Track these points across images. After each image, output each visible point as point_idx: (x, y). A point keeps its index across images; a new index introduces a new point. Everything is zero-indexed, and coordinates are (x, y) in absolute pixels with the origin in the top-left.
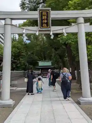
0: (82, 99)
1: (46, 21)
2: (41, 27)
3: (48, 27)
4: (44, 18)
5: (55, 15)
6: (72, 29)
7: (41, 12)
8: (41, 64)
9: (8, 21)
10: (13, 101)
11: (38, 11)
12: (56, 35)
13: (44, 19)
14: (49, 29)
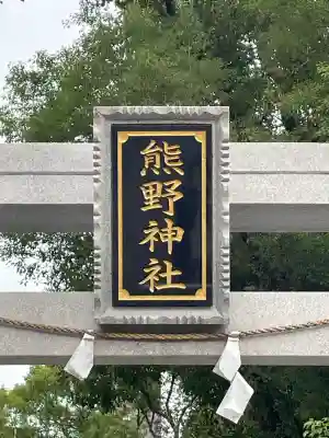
1: (173, 235)
2: (123, 296)
3: (201, 296)
4: (151, 204)
7: (122, 139)
11: (100, 129)
13: (158, 216)
14: (206, 315)
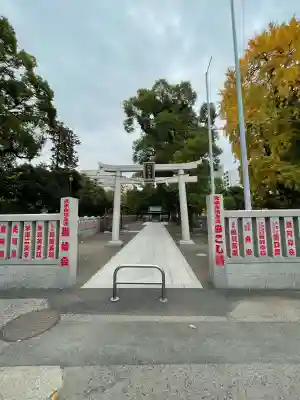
0: (181, 242)
2: (146, 178)
3: (152, 178)
4: (148, 171)
5: (159, 167)
6: (173, 180)
8: (152, 209)
9: (118, 174)
10: (120, 239)
12: (160, 185)
14: (153, 180)
